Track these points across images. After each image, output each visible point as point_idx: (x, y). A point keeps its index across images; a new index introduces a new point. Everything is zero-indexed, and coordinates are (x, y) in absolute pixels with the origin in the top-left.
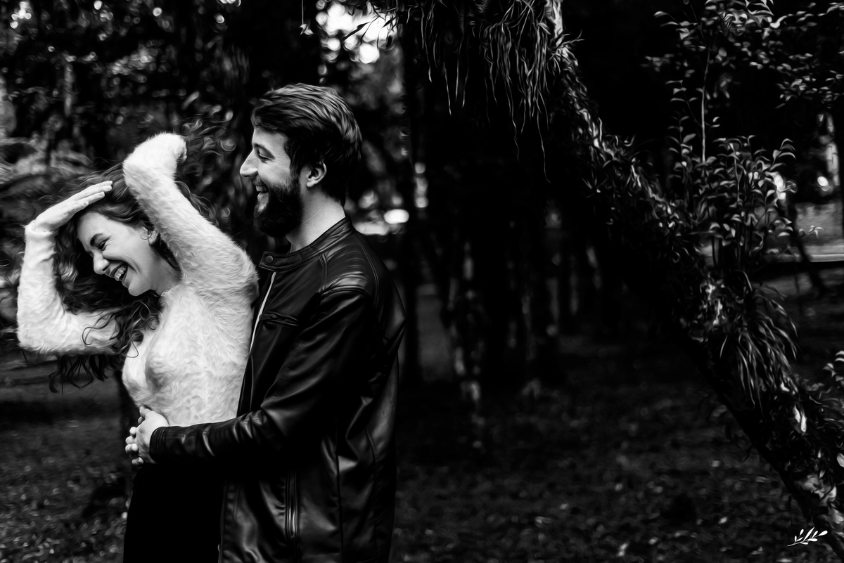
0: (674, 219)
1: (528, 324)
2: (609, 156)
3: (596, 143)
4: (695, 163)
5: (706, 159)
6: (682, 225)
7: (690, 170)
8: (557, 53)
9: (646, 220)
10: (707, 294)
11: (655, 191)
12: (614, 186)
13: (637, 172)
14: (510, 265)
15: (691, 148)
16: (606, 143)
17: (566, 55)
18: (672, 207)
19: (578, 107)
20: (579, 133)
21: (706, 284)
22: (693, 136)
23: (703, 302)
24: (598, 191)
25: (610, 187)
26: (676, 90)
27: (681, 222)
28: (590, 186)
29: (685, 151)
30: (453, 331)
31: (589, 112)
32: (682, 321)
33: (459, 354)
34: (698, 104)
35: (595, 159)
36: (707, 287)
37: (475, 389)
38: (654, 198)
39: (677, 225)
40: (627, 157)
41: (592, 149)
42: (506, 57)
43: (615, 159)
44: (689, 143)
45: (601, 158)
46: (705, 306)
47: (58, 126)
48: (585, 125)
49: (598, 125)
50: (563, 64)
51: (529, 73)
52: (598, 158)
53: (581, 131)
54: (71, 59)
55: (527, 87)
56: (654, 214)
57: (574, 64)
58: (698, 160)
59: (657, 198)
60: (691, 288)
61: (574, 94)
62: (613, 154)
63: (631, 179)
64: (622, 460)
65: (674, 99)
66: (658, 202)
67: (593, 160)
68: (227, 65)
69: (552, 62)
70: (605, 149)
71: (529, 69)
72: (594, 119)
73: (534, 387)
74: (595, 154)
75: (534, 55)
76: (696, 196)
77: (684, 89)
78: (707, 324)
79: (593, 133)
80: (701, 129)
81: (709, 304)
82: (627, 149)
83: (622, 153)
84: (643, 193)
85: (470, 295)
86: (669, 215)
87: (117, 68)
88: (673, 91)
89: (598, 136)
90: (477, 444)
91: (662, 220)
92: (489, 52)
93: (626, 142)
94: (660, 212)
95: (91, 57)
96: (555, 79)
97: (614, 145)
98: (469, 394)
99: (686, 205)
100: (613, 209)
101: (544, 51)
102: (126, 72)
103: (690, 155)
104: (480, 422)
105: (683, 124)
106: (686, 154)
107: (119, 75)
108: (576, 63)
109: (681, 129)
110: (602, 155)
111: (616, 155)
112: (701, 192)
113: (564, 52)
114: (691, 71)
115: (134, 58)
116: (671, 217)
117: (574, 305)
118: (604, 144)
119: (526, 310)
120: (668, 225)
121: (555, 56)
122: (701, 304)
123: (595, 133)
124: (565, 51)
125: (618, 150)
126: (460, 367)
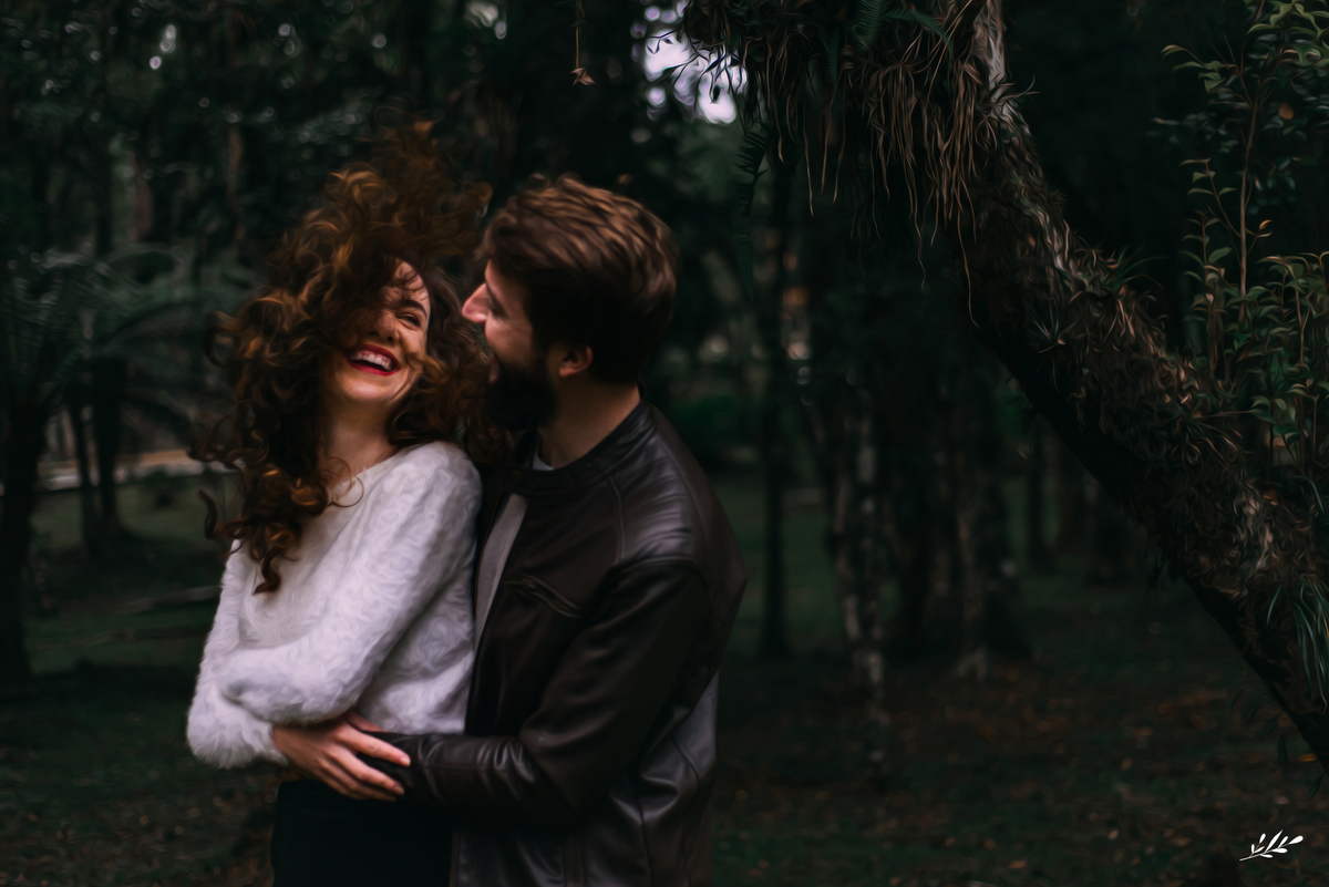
0: (1191, 389)
1: (969, 558)
2: (1080, 286)
3: (1059, 263)
4: (1228, 297)
5: (1247, 290)
6: (1205, 401)
7: (1220, 310)
8: (992, 115)
9: (1143, 391)
10: (1246, 517)
11: (1158, 343)
12: (1089, 333)
13: (1128, 311)
14: (940, 458)
15: (1223, 271)
16: (1076, 262)
17: (1007, 117)
18: (1187, 370)
19: (1026, 202)
20: (1029, 246)
21: (1244, 499)
22: (1225, 251)
23: (1239, 529)
24: (1060, 342)
25: (1080, 336)
26: (1197, 176)
27: (1201, 395)
28: (1046, 333)
29: (1210, 276)
30: (842, 566)
31: (1048, 210)
32: (1203, 560)
33: (851, 603)
34: (1234, 197)
35: (1057, 288)
36: (1247, 504)
37: (874, 663)
38: (1156, 355)
39: (1194, 401)
40: (1111, 285)
41: (1051, 272)
42: (907, 119)
43: (1090, 289)
44: (1219, 263)
45: (1066, 289)
46: (1243, 536)
47: (213, 226)
48: (1039, 233)
49: (1061, 232)
50: (1001, 132)
51: (943, 147)
52: (1061, 287)
53: (1032, 242)
54: (235, 118)
55: (941, 171)
56: (1157, 380)
57: (1022, 132)
58: (1233, 292)
59: (1163, 354)
60: (1219, 506)
61: (1020, 182)
62: (1086, 282)
63: (1117, 322)
64: (1122, 789)
65: (1193, 190)
66: (1165, 361)
67: (1052, 289)
68: (481, 129)
69: (983, 129)
70: (1073, 273)
71: (945, 140)
72: (1055, 223)
73: (976, 661)
74: (1056, 281)
75: (953, 117)
76: (1229, 351)
77: (1212, 174)
78: (1246, 565)
79: (1053, 247)
80: (1239, 240)
81: (1249, 532)
82: (1112, 272)
83: (1103, 279)
84: (1138, 346)
85: (869, 506)
86: (1181, 384)
87: (307, 133)
88: (1192, 177)
89: (1062, 251)
90: (877, 756)
91: (1169, 391)
92: (878, 111)
93: (1110, 260)
94: (1166, 378)
95: (266, 115)
96: (989, 158)
97: (1089, 265)
98: (865, 672)
99: (1213, 366)
100: (1086, 371)
101: (970, 111)
102: (320, 139)
103: (1221, 283)
104: (884, 719)
105: (1209, 231)
106: (1212, 280)
107: (310, 144)
108: (1027, 130)
109: (1206, 240)
110: (1067, 283)
111: (1092, 283)
112: (1237, 345)
113: (1005, 111)
114: (1231, 143)
115: (336, 115)
116: (1185, 387)
117: (1052, 527)
118: (1071, 265)
119: (964, 533)
120: (1179, 401)
121: (990, 119)
122: (1236, 532)
123: (1056, 247)
124: (1007, 112)
125: (1097, 274)
126: (852, 627)
